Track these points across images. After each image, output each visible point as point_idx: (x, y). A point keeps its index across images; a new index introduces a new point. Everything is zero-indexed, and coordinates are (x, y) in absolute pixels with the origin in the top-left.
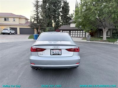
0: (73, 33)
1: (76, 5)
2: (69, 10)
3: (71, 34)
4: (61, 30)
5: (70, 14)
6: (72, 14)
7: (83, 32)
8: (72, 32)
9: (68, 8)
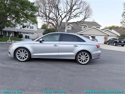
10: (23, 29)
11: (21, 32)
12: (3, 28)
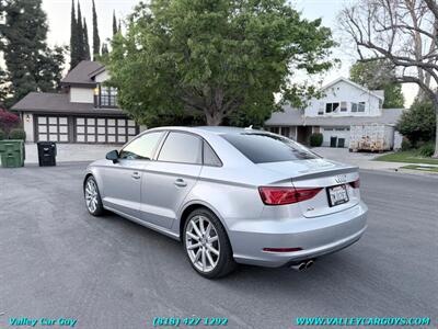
0: (86, 126)
1: (73, 15)
2: (46, 29)
3: (80, 130)
4: (28, 112)
5: (52, 48)
6: (59, 50)
7: (127, 123)
8: (80, 121)
9: (42, 21)
10: (326, 115)
11: (317, 127)
12: (267, 118)
